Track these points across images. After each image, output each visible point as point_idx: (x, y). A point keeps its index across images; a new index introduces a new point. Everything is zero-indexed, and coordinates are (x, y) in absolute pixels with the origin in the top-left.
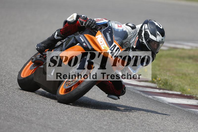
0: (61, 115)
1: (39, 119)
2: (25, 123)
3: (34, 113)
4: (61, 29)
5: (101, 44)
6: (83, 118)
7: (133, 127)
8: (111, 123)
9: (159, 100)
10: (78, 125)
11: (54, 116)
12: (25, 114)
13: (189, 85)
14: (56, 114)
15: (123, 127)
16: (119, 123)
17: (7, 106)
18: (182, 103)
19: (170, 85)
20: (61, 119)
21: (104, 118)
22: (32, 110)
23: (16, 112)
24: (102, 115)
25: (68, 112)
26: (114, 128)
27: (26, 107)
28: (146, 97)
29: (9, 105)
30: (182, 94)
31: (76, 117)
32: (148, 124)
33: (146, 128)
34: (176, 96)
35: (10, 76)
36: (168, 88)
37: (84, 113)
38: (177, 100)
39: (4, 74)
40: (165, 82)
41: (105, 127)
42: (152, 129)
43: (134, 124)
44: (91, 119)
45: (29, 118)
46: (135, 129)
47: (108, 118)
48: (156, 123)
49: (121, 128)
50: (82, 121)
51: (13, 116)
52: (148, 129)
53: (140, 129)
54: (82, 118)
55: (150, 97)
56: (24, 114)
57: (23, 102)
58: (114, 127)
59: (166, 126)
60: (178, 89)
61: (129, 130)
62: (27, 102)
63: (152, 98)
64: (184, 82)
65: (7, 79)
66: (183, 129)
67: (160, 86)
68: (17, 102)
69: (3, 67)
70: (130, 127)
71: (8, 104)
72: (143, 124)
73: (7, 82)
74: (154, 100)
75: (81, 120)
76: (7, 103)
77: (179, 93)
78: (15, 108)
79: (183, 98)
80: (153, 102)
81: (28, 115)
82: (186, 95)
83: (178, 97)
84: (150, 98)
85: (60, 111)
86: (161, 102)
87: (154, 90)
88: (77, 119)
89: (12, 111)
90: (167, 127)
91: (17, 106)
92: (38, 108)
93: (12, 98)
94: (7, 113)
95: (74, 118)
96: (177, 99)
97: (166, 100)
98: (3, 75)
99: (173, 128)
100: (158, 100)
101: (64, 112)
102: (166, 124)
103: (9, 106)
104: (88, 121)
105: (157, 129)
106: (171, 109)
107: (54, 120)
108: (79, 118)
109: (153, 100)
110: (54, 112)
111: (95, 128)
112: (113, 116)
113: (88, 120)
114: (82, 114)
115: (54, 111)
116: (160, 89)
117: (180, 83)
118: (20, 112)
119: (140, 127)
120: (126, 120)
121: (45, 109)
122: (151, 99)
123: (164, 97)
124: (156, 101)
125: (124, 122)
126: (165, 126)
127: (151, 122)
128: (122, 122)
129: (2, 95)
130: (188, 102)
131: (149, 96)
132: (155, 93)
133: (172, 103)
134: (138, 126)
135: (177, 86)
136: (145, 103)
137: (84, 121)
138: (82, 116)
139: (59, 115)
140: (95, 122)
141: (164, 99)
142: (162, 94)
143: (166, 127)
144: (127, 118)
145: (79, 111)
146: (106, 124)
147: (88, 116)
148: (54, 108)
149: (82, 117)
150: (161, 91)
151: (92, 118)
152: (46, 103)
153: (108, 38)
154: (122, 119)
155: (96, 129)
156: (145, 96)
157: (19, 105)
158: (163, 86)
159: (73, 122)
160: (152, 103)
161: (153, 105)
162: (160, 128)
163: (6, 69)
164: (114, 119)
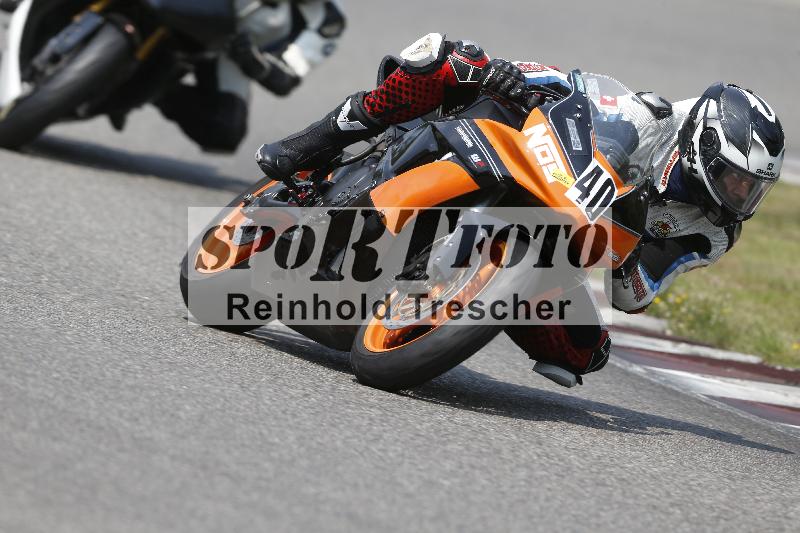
0: (274, 426)
1: (183, 437)
2: (122, 450)
3: (164, 412)
4: (366, 95)
5: (542, 161)
6: (360, 441)
7: (560, 488)
8: (472, 467)
9: (670, 382)
10: (340, 468)
11: (243, 426)
12: (126, 415)
13: (796, 330)
14: (251, 419)
15: (520, 486)
16: (507, 467)
17: (57, 379)
18: (763, 401)
19: (721, 325)
20: (270, 440)
21: (444, 443)
22: (157, 400)
23: (92, 403)
24: (437, 432)
25: (304, 414)
26: (483, 487)
27: (132, 388)
28: (620, 368)
29: (63, 376)
30: (766, 364)
31: (333, 435)
32: (624, 477)
33: (615, 494)
34: (739, 372)
35: (72, 258)
36: (711, 336)
37: (366, 422)
38: (744, 386)
39: (51, 249)
40: (701, 311)
41: (446, 483)
42: (636, 497)
43: (563, 476)
44: (393, 447)
45: (141, 431)
46: (569, 495)
47: (461, 448)
48: (652, 476)
49: (512, 487)
50: (357, 454)
51: (78, 421)
52: (620, 498)
53: (587, 495)
54: (356, 440)
55: (637, 369)
56: (121, 414)
57: (122, 364)
58: (484, 482)
59: (694, 488)
60: (749, 343)
61: (542, 497)
62: (138, 367)
63: (645, 377)
64: (775, 314)
65: (62, 268)
66: (763, 503)
67: (679, 330)
68: (99, 365)
69: (47, 219)
70: (548, 486)
71: (58, 372)
72: (602, 476)
73: (62, 282)
74: (653, 384)
75: (353, 451)
76: (55, 364)
77: (753, 359)
78: (88, 389)
79: (767, 378)
80: (649, 390)
81: (137, 420)
82: (779, 368)
83: (748, 374)
84: (635, 376)
85: (269, 409)
86: (680, 390)
87: (653, 344)
88: (339, 443)
89: (74, 399)
90: (697, 494)
91: (96, 379)
92: (182, 391)
93: (76, 347)
94: (54, 407)
95: (327, 438)
96: (746, 382)
97: (697, 383)
98: (46, 253)
99: (722, 497)
100: (669, 386)
101: (284, 412)
102: (692, 483)
103: (62, 379)
104: (380, 453)
105: (658, 499)
106: (718, 420)
107: (243, 445)
108: (344, 442)
109: (649, 381)
110: (244, 411)
111: (406, 483)
112: (480, 441)
113: (380, 450)
114: (358, 428)
115: (247, 406)
116: (676, 340)
117: (760, 319)
118: (107, 405)
119: (589, 489)
120: (535, 458)
121: (207, 400)
122: (641, 379)
123: (693, 371)
124: (660, 386)
125: (527, 466)
126: (691, 489)
127: (634, 469)
128: (518, 466)
129: (37, 332)
130: (786, 395)
131: (631, 366)
132: (659, 356)
133: (723, 399)
134: (583, 484)
135: (747, 332)
136: (613, 394)
137: (365, 454)
138: (356, 434)
139: (264, 424)
140: (407, 460)
141: (694, 382)
142: (685, 361)
143: (693, 495)
144: (539, 451)
145: (347, 415)
146: (452, 471)
147: (381, 437)
148: (245, 396)
149: (358, 437)
150: (683, 349)
151: (399, 443)
152: (212, 376)
153: (572, 139)
154: (517, 453)
155: (412, 489)
156: (619, 365)
157: (104, 375)
158: (691, 327)
159: (319, 457)
160: (641, 394)
161: (645, 401)
162: (668, 494)
163: (59, 228)
164: (484, 450)
